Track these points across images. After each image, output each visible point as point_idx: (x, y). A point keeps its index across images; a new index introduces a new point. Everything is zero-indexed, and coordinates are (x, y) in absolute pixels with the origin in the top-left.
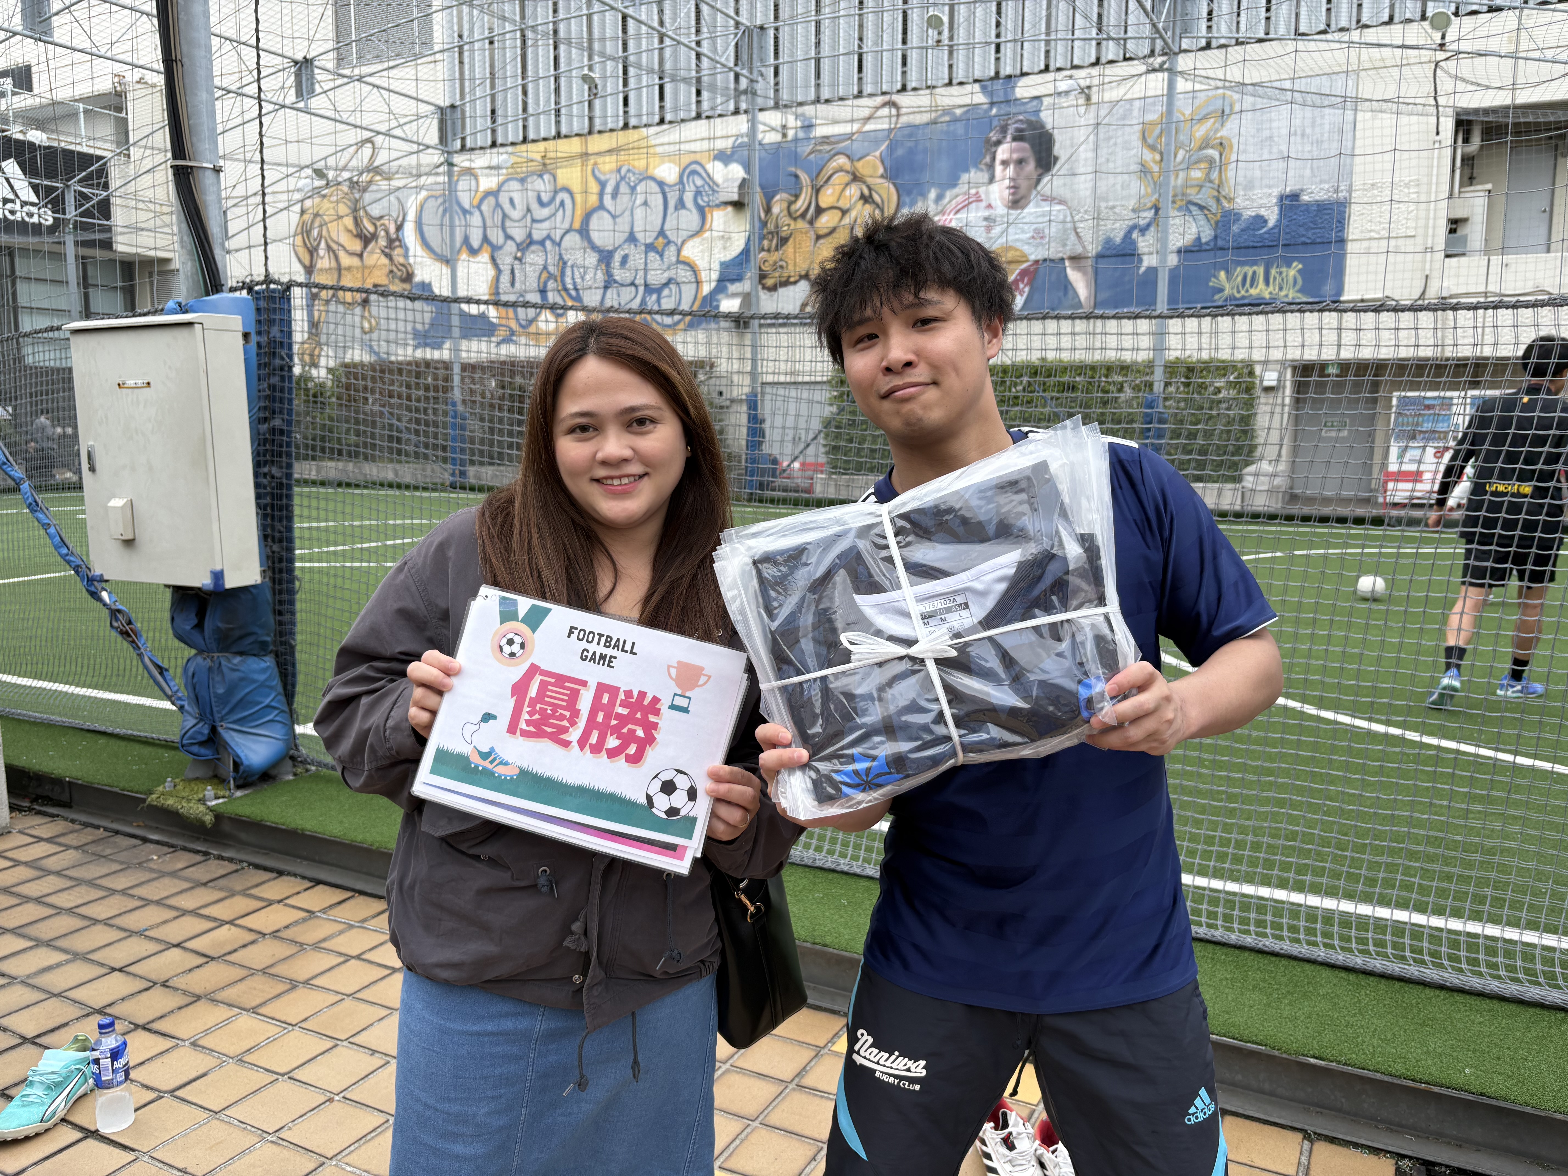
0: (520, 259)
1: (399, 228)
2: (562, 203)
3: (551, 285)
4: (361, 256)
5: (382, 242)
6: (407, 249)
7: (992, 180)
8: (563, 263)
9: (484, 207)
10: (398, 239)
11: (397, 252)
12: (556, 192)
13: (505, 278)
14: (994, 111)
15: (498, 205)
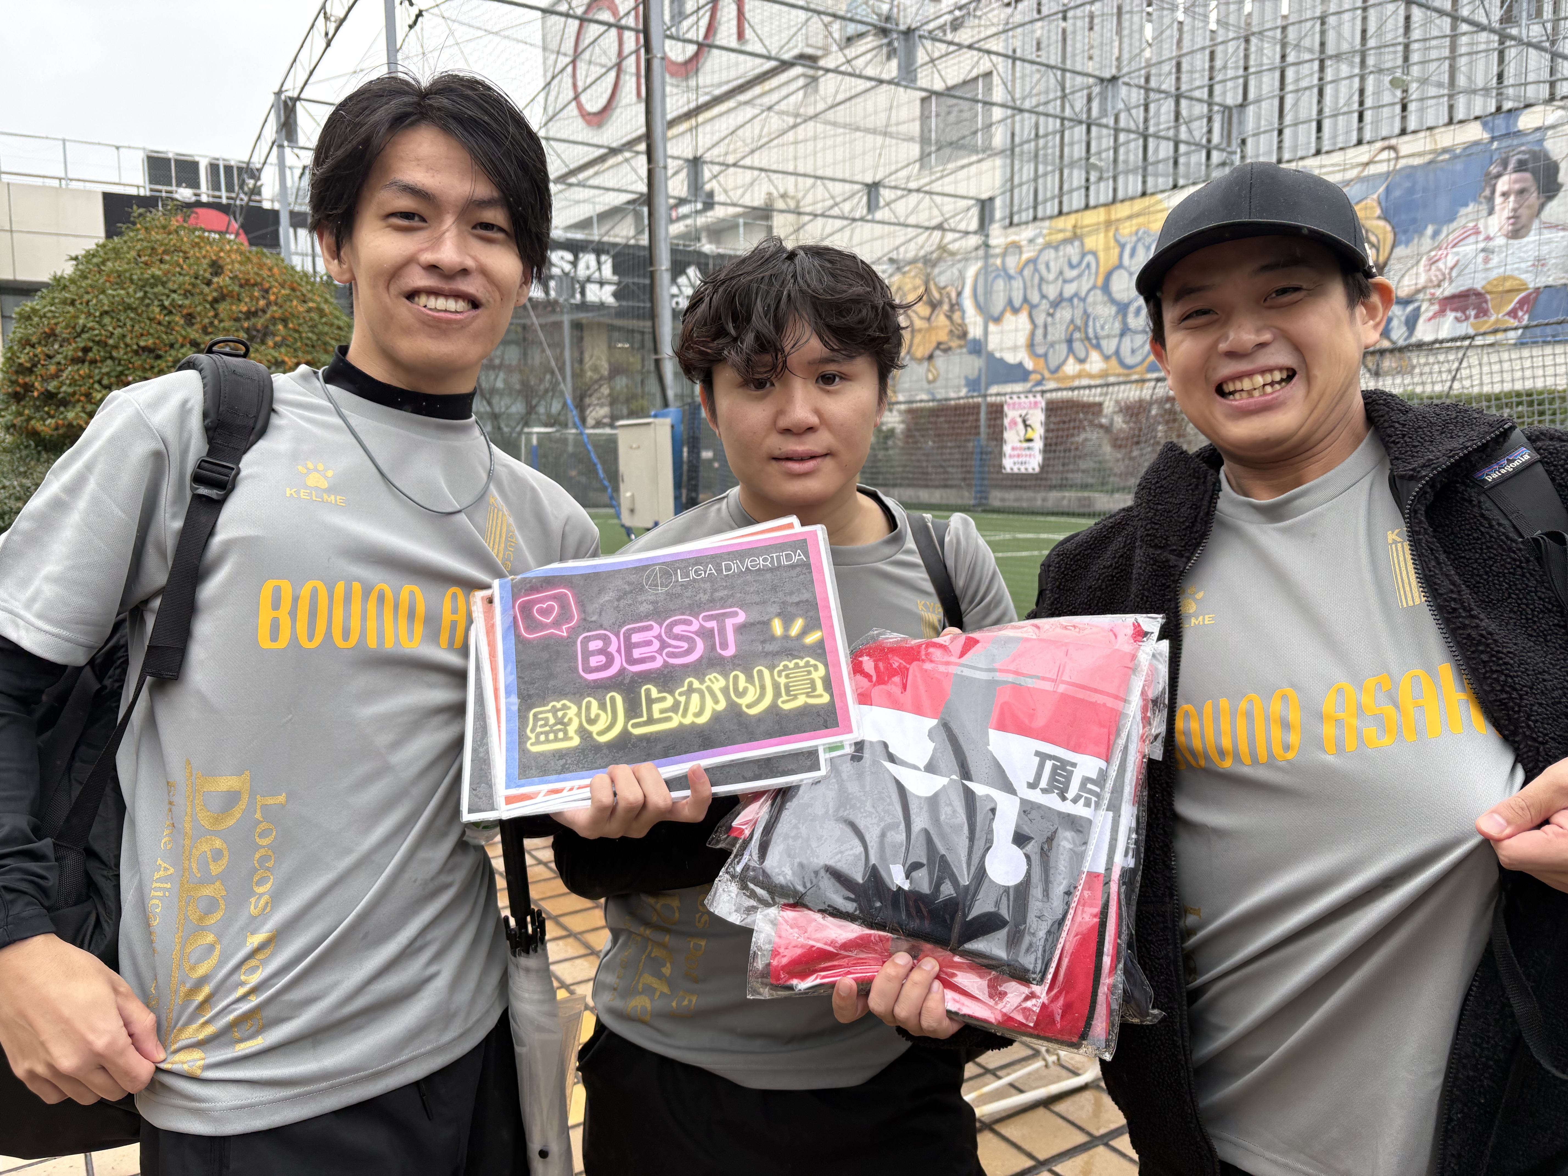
0: (1051, 315)
1: (959, 294)
2: (1088, 266)
3: (1077, 335)
4: (929, 319)
5: (946, 307)
6: (963, 312)
7: (1491, 212)
8: (1086, 315)
9: (1026, 272)
10: (958, 304)
11: (957, 316)
12: (1083, 255)
13: (1040, 332)
14: (1495, 145)
15: (1036, 270)
